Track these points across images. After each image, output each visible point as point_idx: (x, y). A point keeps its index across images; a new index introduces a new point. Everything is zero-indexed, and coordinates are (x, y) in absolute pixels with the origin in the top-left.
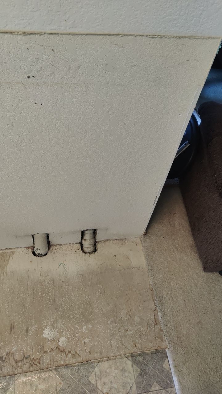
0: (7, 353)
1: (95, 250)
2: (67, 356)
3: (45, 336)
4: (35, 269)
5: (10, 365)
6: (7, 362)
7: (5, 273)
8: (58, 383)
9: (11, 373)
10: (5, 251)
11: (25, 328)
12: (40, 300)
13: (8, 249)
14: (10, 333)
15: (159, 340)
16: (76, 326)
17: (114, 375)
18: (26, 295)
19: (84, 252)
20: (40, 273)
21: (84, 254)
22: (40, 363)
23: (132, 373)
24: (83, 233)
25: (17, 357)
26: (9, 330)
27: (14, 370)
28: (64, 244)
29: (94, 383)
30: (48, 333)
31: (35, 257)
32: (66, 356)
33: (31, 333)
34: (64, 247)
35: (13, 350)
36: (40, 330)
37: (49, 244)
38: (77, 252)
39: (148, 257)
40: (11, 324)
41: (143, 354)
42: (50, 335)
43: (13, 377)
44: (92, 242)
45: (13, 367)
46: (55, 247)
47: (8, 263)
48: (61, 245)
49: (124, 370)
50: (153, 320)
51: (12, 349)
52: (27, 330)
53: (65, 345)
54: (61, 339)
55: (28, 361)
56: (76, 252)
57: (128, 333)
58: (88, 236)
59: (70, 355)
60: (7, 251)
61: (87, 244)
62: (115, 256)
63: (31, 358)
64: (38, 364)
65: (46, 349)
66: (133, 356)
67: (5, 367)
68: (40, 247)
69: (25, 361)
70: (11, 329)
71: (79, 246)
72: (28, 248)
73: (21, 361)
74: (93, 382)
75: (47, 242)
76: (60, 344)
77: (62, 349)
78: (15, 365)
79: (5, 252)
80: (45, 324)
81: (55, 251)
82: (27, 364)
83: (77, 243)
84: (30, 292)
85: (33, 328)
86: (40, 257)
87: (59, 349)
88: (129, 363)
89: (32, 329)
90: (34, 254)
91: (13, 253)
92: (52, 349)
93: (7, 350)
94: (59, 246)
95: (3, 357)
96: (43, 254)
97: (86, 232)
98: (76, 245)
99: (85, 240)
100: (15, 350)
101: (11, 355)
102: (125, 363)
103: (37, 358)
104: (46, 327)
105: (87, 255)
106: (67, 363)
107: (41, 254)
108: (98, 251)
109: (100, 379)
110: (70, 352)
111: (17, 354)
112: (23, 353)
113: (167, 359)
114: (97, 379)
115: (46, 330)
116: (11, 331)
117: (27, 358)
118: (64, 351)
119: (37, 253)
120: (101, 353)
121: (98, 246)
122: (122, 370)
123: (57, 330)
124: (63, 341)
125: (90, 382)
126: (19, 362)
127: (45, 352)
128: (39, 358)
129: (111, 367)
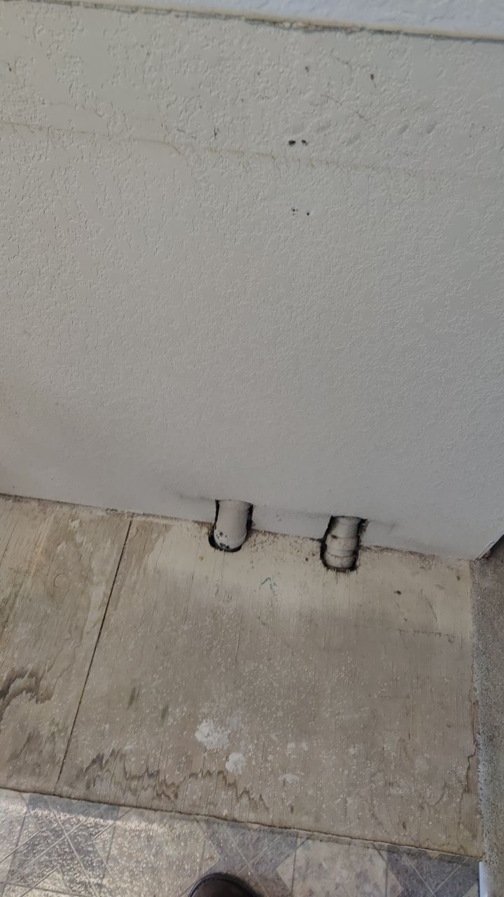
0: (113, 751)
1: (353, 567)
2: (238, 798)
3: (199, 736)
4: (207, 578)
5: (113, 780)
6: (108, 770)
7: (141, 571)
8: (207, 856)
9: (111, 799)
10: (150, 519)
11: (161, 707)
12: (205, 652)
13: (158, 517)
14: (128, 709)
15: (467, 833)
16: (273, 737)
17: (338, 880)
18: (176, 631)
19: (326, 564)
20: (215, 589)
21: (324, 569)
22: (176, 796)
23: (383, 890)
24: (333, 521)
25: (133, 766)
26: (127, 700)
27: (120, 793)
28: (284, 536)
29: (288, 884)
30: (205, 733)
31: (213, 549)
32: (238, 800)
33: (172, 720)
34: (281, 541)
35: (128, 747)
36: (191, 722)
37: (249, 527)
38: (310, 560)
39: (483, 616)
40: (134, 690)
41: (418, 853)
42: (211, 738)
43: (115, 809)
44: (351, 545)
45: (119, 786)
46: (260, 537)
47: (152, 549)
48: (275, 534)
49: (363, 877)
50: (463, 779)
51: (125, 745)
52: (165, 713)
53: (240, 772)
54: (234, 757)
55: (152, 782)
56: (307, 559)
57: (394, 791)
58: (342, 530)
59: (245, 800)
60: (156, 520)
61: (338, 549)
62: (399, 593)
63: (162, 778)
64: (172, 796)
65: (196, 768)
66: (393, 850)
67: (102, 780)
68: (228, 531)
69: (146, 781)
70: (133, 698)
71: (316, 547)
72: (201, 524)
73: (140, 778)
74: (286, 879)
75: (245, 523)
76: (229, 766)
77: (230, 780)
78: (124, 783)
79: (152, 523)
80: (205, 710)
81: (260, 546)
82: (150, 790)
83: (313, 539)
84: (186, 628)
85: (178, 710)
86: (223, 552)
87: (224, 777)
88: (380, 864)
89: (177, 712)
90: (212, 541)
91: (167, 527)
92: (209, 773)
93: (113, 745)
94: (272, 538)
95: (103, 757)
96: (232, 547)
97: (341, 520)
98: (310, 542)
99: (335, 537)
100: (131, 752)
101: (121, 758)
102: (371, 860)
103: (173, 784)
104: (205, 717)
105: (331, 573)
106: (236, 816)
107: (228, 547)
108: (360, 570)
109: (304, 879)
110: (247, 792)
111: (133, 759)
112: (147, 761)
113: (475, 886)
114: (297, 876)
115: (204, 724)
116: (131, 703)
117: (151, 776)
118: (234, 785)
119: (218, 541)
120: (317, 820)
121: (363, 557)
122: (358, 876)
123: (229, 732)
124: (235, 763)
125: (279, 879)
126: (133, 778)
127: (193, 775)
128: (177, 783)
129: (333, 859)
